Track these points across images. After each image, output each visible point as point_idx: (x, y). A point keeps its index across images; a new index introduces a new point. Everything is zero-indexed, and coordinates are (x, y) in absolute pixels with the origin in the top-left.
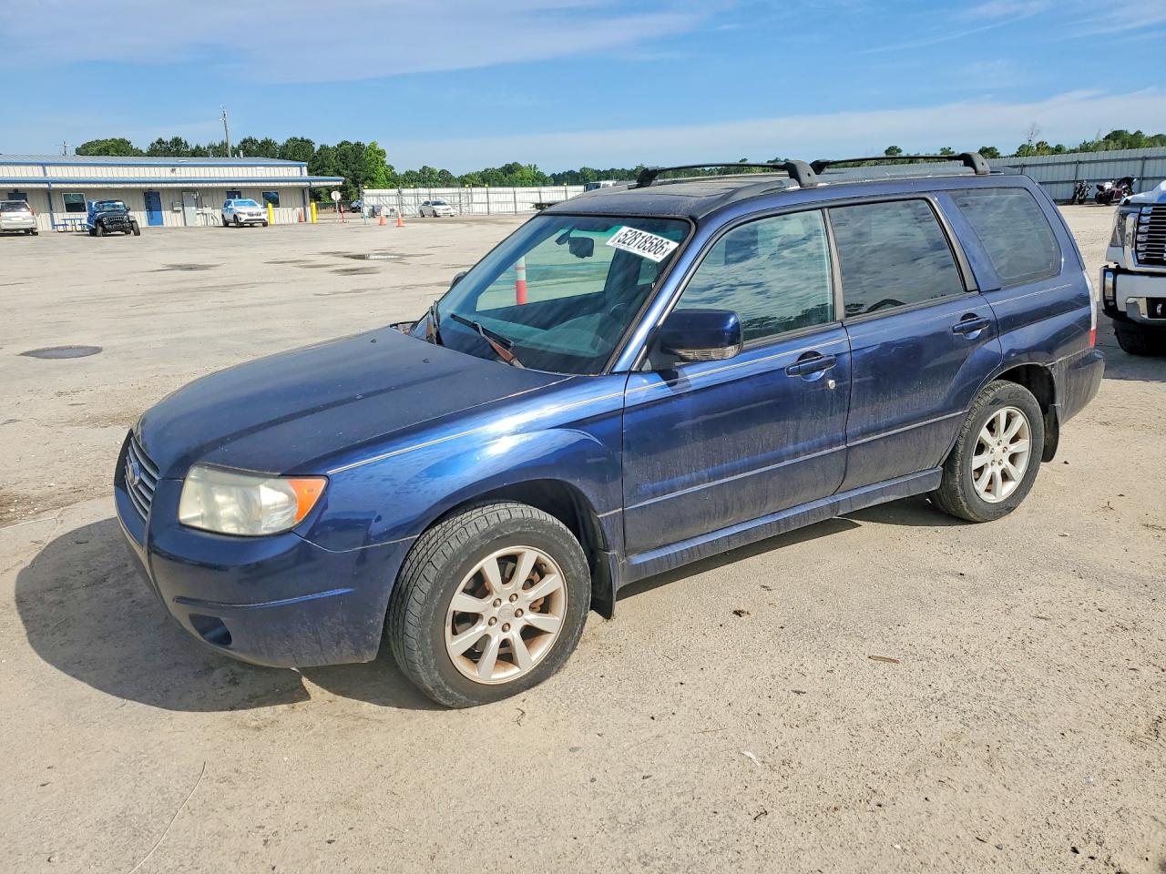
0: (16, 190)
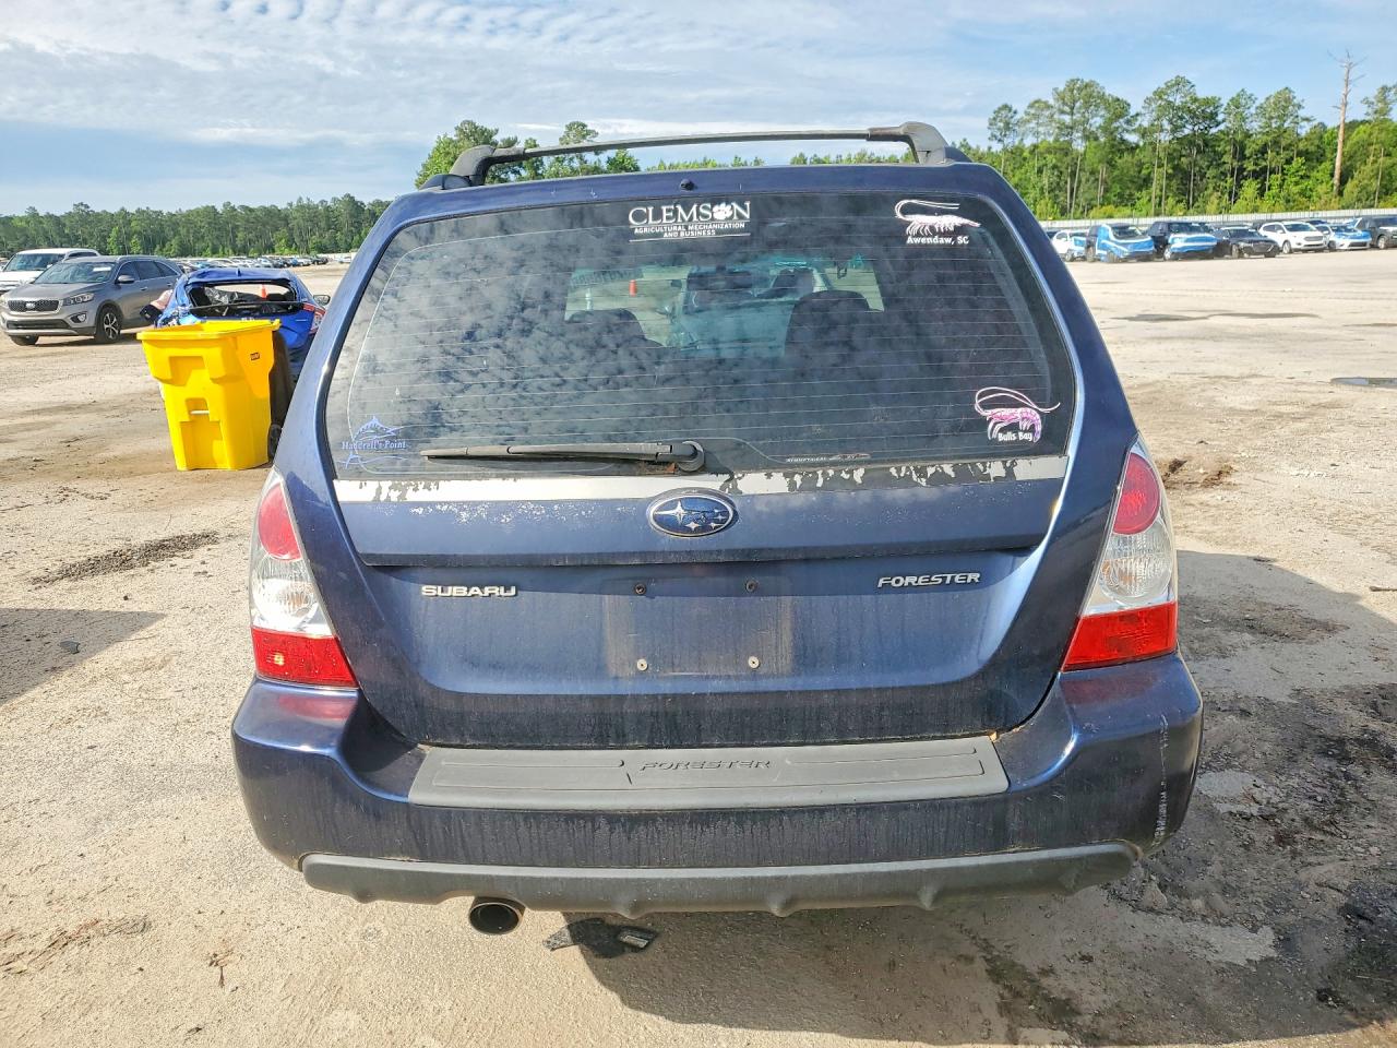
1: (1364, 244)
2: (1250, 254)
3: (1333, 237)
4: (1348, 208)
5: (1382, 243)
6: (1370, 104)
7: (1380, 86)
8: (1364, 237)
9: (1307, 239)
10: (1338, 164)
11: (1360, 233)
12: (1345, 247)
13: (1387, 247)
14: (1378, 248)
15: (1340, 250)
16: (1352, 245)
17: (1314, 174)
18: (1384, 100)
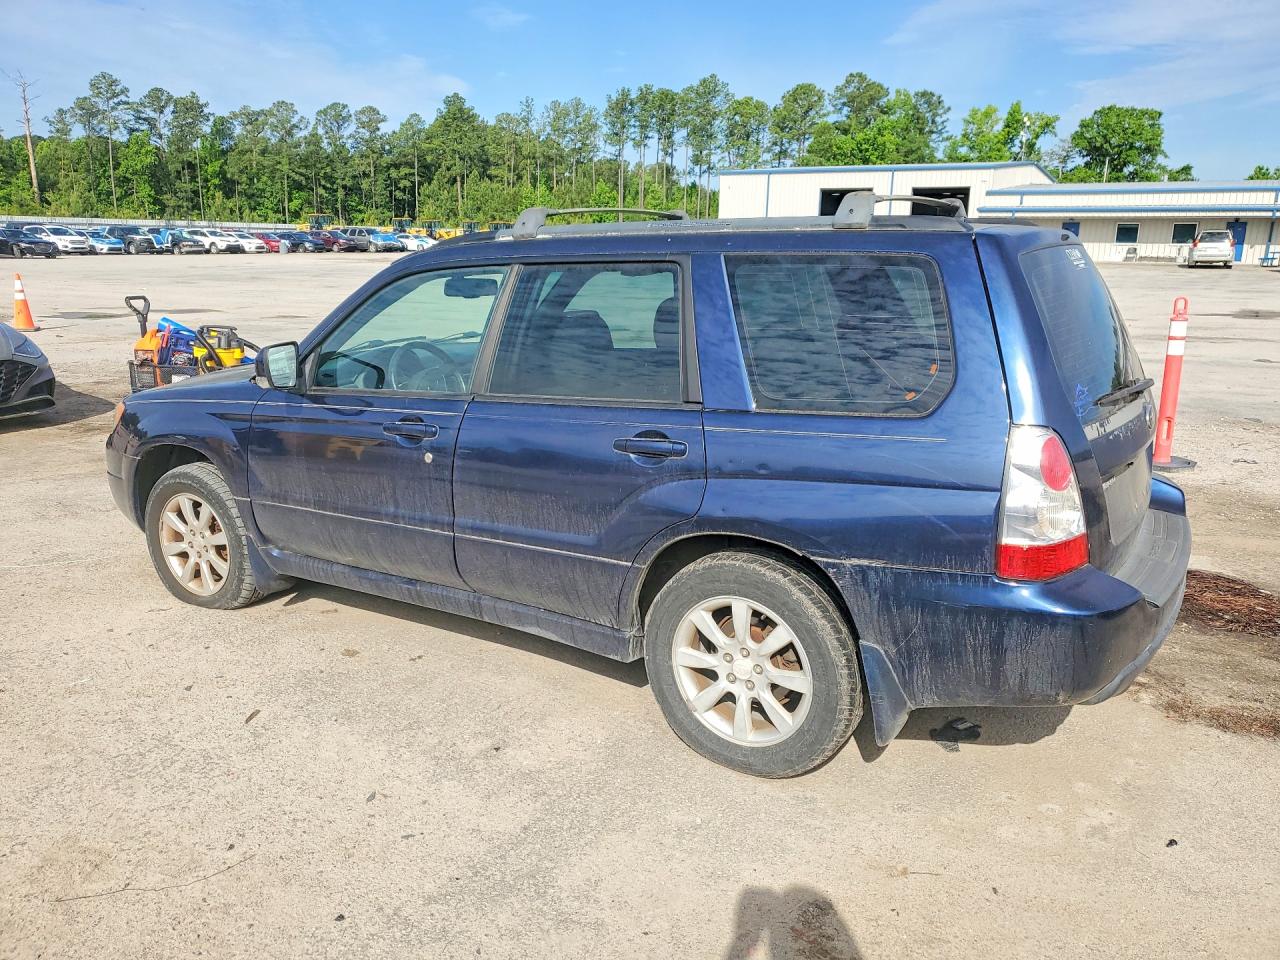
0: (1237, 220)
1: (120, 249)
2: (32, 254)
3: (91, 241)
4: (78, 216)
5: (132, 249)
6: (51, 123)
7: (57, 108)
8: (119, 243)
9: (73, 242)
10: (34, 174)
11: (113, 239)
12: (105, 251)
13: (137, 253)
14: (130, 253)
15: (102, 254)
16: (111, 249)
17: (14, 180)
18: (62, 121)
